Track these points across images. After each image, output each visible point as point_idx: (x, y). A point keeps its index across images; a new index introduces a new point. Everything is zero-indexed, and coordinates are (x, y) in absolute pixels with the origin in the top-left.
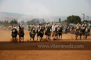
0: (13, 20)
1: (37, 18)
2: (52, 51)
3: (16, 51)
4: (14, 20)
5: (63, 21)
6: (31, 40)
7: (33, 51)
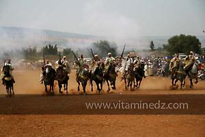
0: (47, 47)
1: (101, 42)
2: (135, 117)
3: (54, 116)
4: (50, 46)
5: (160, 49)
6: (79, 90)
7: (91, 116)
